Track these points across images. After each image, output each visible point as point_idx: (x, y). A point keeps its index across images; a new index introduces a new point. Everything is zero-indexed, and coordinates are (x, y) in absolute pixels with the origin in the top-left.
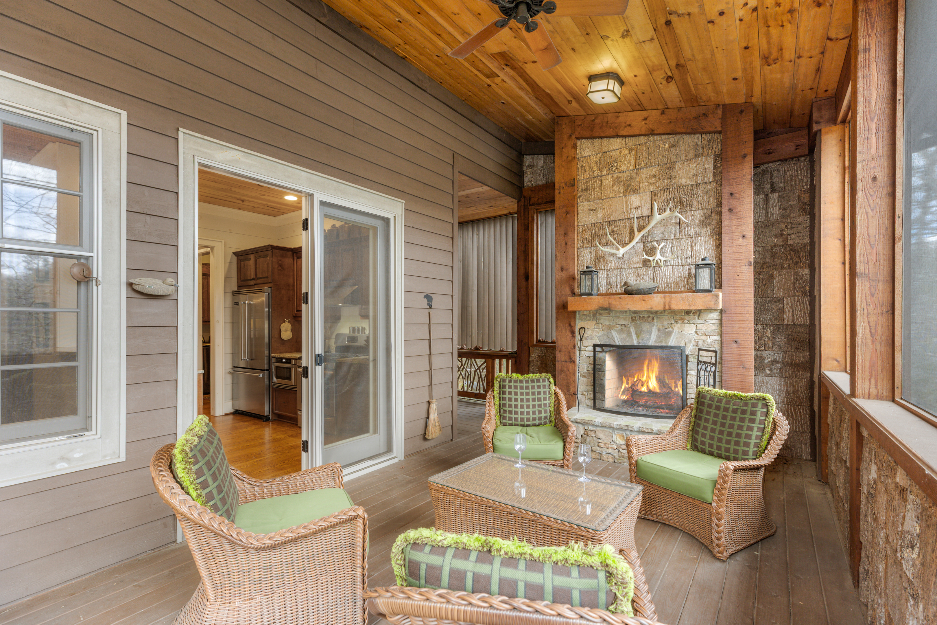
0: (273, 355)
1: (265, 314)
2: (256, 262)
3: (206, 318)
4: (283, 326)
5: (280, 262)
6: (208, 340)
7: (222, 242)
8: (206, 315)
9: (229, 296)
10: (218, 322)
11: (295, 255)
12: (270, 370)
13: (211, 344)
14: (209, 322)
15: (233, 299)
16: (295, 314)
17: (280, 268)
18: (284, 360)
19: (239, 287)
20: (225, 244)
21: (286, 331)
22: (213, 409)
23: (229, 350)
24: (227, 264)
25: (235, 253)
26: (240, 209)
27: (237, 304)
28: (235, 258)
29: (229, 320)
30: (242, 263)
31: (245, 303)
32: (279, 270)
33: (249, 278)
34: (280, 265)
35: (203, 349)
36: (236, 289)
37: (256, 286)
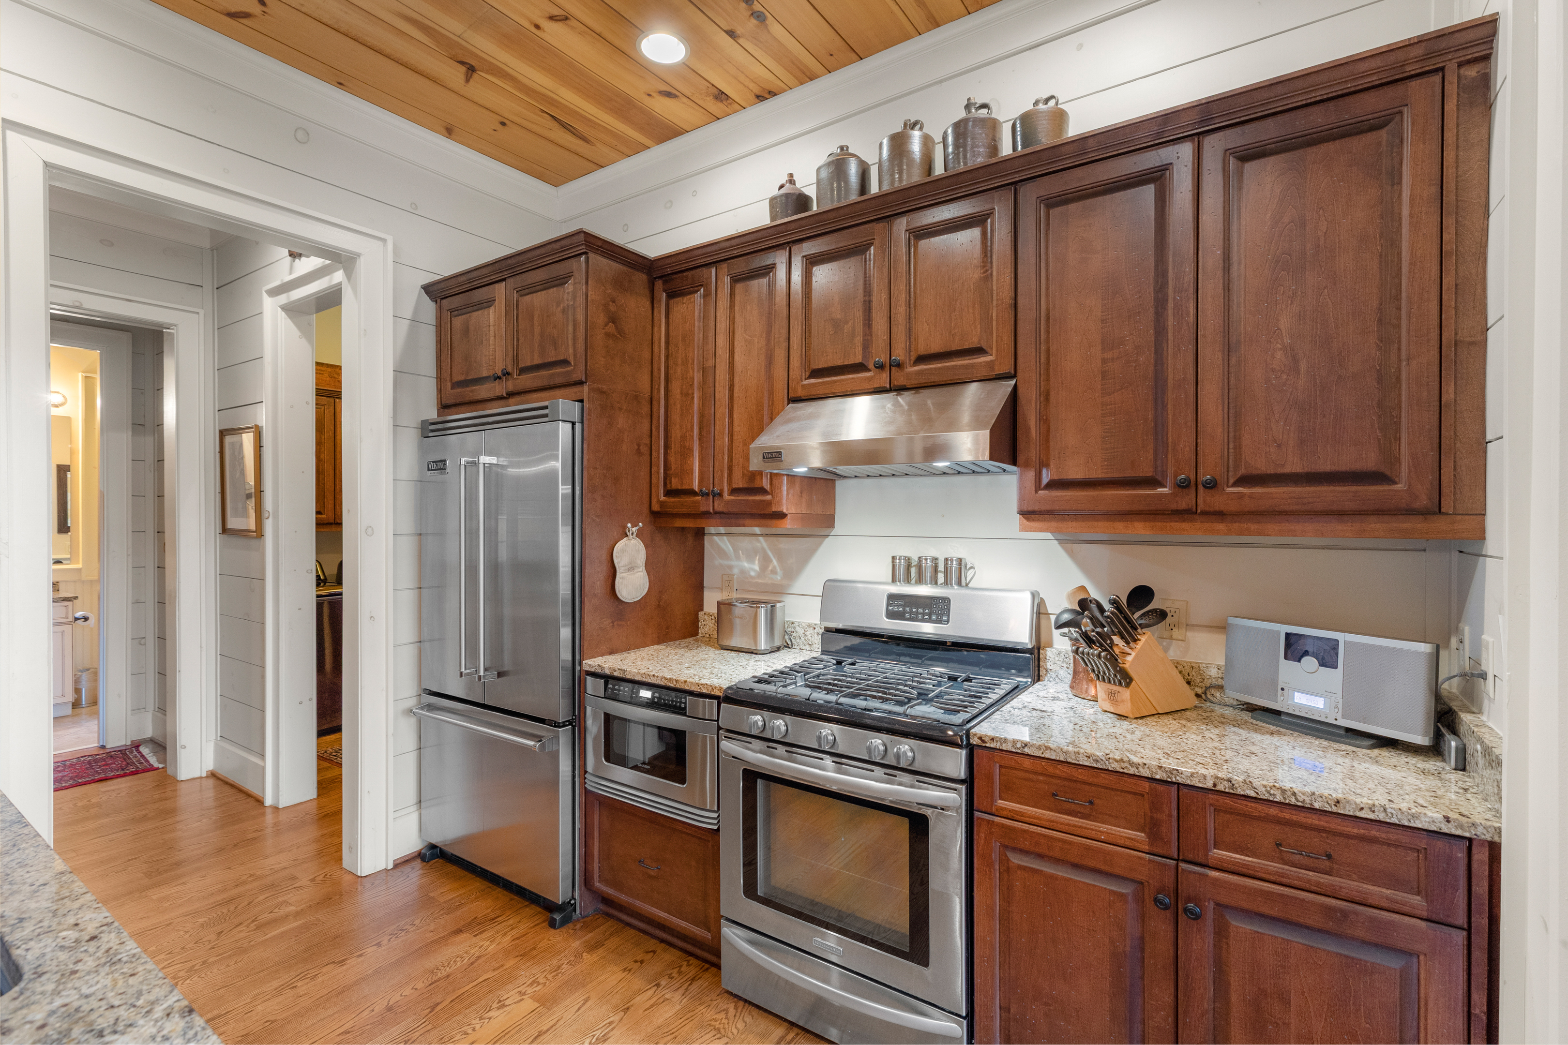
0: (592, 663)
1: (562, 507)
2: (513, 311)
3: (327, 516)
4: (623, 551)
5: (612, 307)
6: (335, 571)
7: (384, 240)
8: (329, 505)
9: (410, 438)
10: (370, 531)
11: (659, 284)
12: (576, 723)
13: (346, 589)
14: (340, 524)
15: (422, 450)
16: (662, 504)
17: (611, 328)
18: (646, 694)
19: (444, 407)
20: (396, 251)
21: (631, 568)
22: (353, 849)
23: (407, 632)
24: (405, 325)
25: (428, 289)
26: (449, 132)
27: (439, 466)
28: (429, 308)
29: (408, 525)
30: (458, 322)
31: (475, 464)
32: (608, 335)
33: (485, 374)
34: (613, 319)
35: (319, 606)
36: (432, 414)
37: (512, 400)
